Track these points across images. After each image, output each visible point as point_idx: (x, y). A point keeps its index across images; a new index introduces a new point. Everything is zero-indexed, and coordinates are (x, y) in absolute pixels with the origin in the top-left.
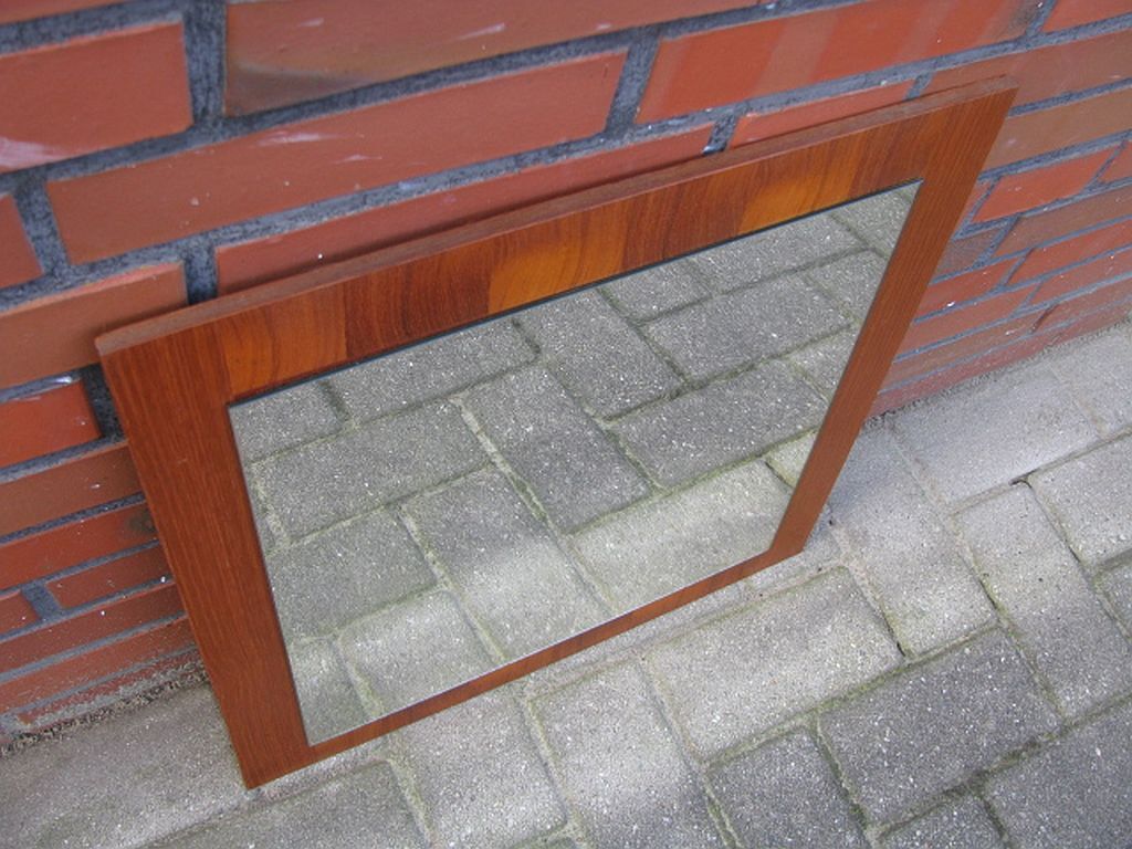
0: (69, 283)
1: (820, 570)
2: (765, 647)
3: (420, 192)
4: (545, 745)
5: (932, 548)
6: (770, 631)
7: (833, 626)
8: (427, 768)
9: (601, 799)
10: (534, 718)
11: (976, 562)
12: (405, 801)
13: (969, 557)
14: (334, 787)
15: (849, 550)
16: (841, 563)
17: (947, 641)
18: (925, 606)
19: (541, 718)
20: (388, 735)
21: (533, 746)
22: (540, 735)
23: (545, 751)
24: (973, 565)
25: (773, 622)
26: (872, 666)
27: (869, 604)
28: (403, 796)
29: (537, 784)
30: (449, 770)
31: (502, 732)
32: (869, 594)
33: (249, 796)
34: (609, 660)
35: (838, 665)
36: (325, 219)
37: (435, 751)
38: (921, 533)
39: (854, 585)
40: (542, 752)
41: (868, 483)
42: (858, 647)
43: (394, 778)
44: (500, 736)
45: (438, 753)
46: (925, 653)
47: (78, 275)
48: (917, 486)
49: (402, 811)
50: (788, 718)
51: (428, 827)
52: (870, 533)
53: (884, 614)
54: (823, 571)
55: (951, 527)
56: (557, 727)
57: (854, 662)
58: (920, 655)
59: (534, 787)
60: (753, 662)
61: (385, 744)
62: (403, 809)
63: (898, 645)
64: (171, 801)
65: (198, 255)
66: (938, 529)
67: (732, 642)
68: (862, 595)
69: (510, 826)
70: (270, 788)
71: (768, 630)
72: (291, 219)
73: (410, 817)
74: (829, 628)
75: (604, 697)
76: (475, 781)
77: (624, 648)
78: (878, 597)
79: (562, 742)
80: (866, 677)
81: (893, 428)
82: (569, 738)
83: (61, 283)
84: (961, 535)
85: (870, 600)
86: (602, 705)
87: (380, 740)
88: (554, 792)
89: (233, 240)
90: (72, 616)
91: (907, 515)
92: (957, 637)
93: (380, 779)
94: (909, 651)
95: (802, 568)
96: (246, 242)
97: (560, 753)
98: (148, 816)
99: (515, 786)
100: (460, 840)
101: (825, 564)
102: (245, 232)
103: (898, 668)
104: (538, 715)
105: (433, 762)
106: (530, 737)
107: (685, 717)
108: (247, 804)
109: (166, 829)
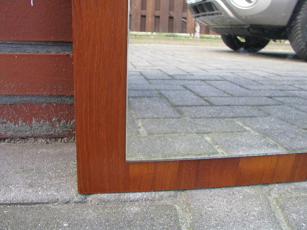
4: (285, 224)
8: (201, 215)
10: (278, 207)
14: (135, 209)
19: (283, 208)
20: (179, 193)
22: (282, 218)
30: (216, 220)
31: (255, 209)
33: (78, 197)
37: (208, 207)
43: (176, 215)
44: (254, 211)
45: (210, 209)
61: (176, 197)
64: (31, 186)
70: (93, 198)
87: (172, 193)
93: (167, 213)
98: (13, 189)
104: (280, 207)
105: (206, 213)
106: (275, 216)
108: (75, 202)
109: (19, 199)
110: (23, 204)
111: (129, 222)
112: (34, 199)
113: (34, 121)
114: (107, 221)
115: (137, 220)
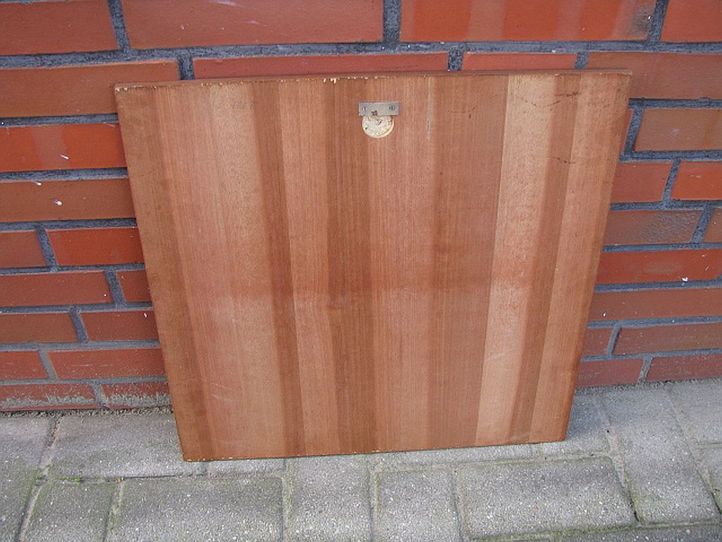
0: (129, 58)
1: (592, 455)
2: (538, 487)
3: (288, 54)
4: (375, 498)
5: (678, 463)
6: (544, 479)
7: (590, 488)
8: (302, 488)
9: (397, 537)
10: (375, 482)
11: (711, 481)
12: (282, 501)
13: (706, 476)
14: (246, 482)
15: (616, 449)
16: (607, 455)
17: (674, 521)
18: (662, 495)
19: (379, 483)
21: (368, 496)
22: (375, 493)
23: (374, 502)
24: (709, 482)
25: (548, 475)
26: (611, 518)
27: (620, 483)
28: (282, 498)
29: (362, 517)
30: (313, 493)
31: (353, 483)
32: (622, 478)
33: (199, 471)
34: (434, 466)
35: (586, 511)
36: (243, 56)
37: (310, 481)
38: (672, 452)
39: (613, 469)
40: (372, 502)
41: (642, 415)
42: (604, 504)
43: (280, 487)
44: (351, 485)
45: (311, 483)
46: (654, 523)
47: (133, 55)
48: (678, 426)
49: (278, 506)
50: (539, 531)
51: (289, 518)
52: (634, 443)
53: (629, 491)
54: (594, 456)
55: (697, 454)
56: (387, 490)
57: (597, 512)
58: (650, 523)
59: (359, 518)
60: (526, 492)
61: (284, 469)
62: (278, 504)
63: (635, 513)
64: (159, 460)
65: (185, 61)
66: (686, 453)
67: (517, 478)
68: (617, 476)
69: (336, 533)
71: (543, 478)
72: (227, 52)
73: (281, 510)
74: (586, 489)
75: (422, 483)
76: (326, 503)
77: (445, 462)
78: (628, 480)
79: (387, 499)
80: (604, 524)
81: (670, 391)
82: (392, 499)
83: (126, 57)
84: (704, 461)
85: (621, 481)
86: (419, 488)
88: (370, 524)
89: (201, 56)
90: (130, 310)
91: (664, 440)
92: (682, 521)
93: (273, 485)
94: (642, 518)
95: (579, 451)
96: (206, 58)
97: (383, 505)
98: (145, 463)
99: (348, 513)
100: (303, 531)
101: (596, 453)
102: (206, 52)
103: (630, 526)
104: (378, 481)
105: (306, 486)
106: (368, 491)
107: (470, 510)
108: (197, 475)
109: (151, 473)
110: (154, 477)
111: (240, 493)
112: (163, 473)
113: (157, 395)
114: (223, 492)
115: (247, 491)
